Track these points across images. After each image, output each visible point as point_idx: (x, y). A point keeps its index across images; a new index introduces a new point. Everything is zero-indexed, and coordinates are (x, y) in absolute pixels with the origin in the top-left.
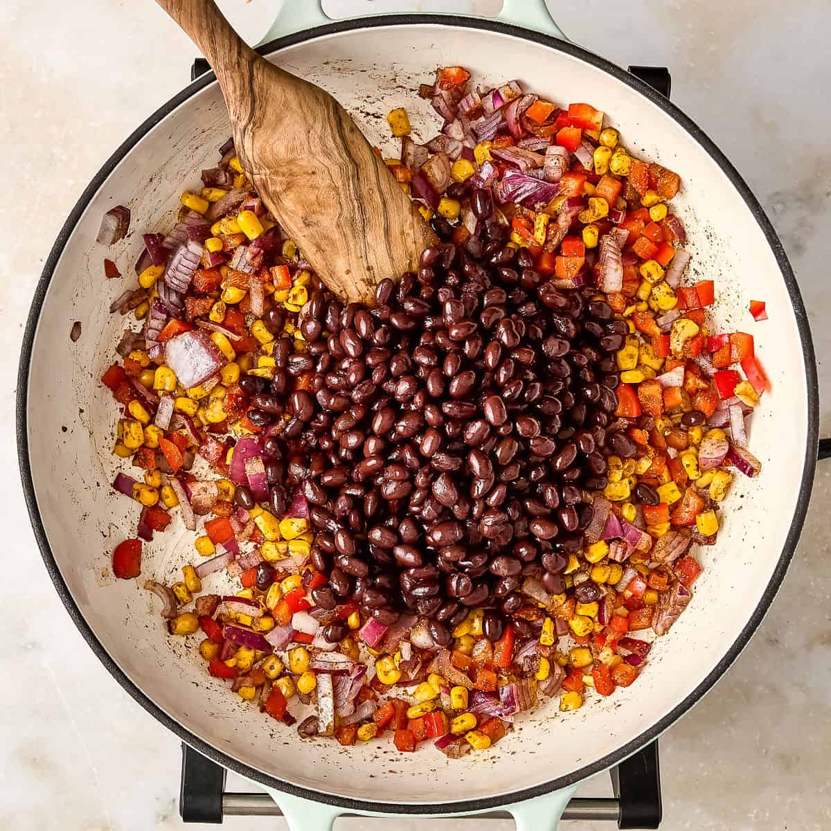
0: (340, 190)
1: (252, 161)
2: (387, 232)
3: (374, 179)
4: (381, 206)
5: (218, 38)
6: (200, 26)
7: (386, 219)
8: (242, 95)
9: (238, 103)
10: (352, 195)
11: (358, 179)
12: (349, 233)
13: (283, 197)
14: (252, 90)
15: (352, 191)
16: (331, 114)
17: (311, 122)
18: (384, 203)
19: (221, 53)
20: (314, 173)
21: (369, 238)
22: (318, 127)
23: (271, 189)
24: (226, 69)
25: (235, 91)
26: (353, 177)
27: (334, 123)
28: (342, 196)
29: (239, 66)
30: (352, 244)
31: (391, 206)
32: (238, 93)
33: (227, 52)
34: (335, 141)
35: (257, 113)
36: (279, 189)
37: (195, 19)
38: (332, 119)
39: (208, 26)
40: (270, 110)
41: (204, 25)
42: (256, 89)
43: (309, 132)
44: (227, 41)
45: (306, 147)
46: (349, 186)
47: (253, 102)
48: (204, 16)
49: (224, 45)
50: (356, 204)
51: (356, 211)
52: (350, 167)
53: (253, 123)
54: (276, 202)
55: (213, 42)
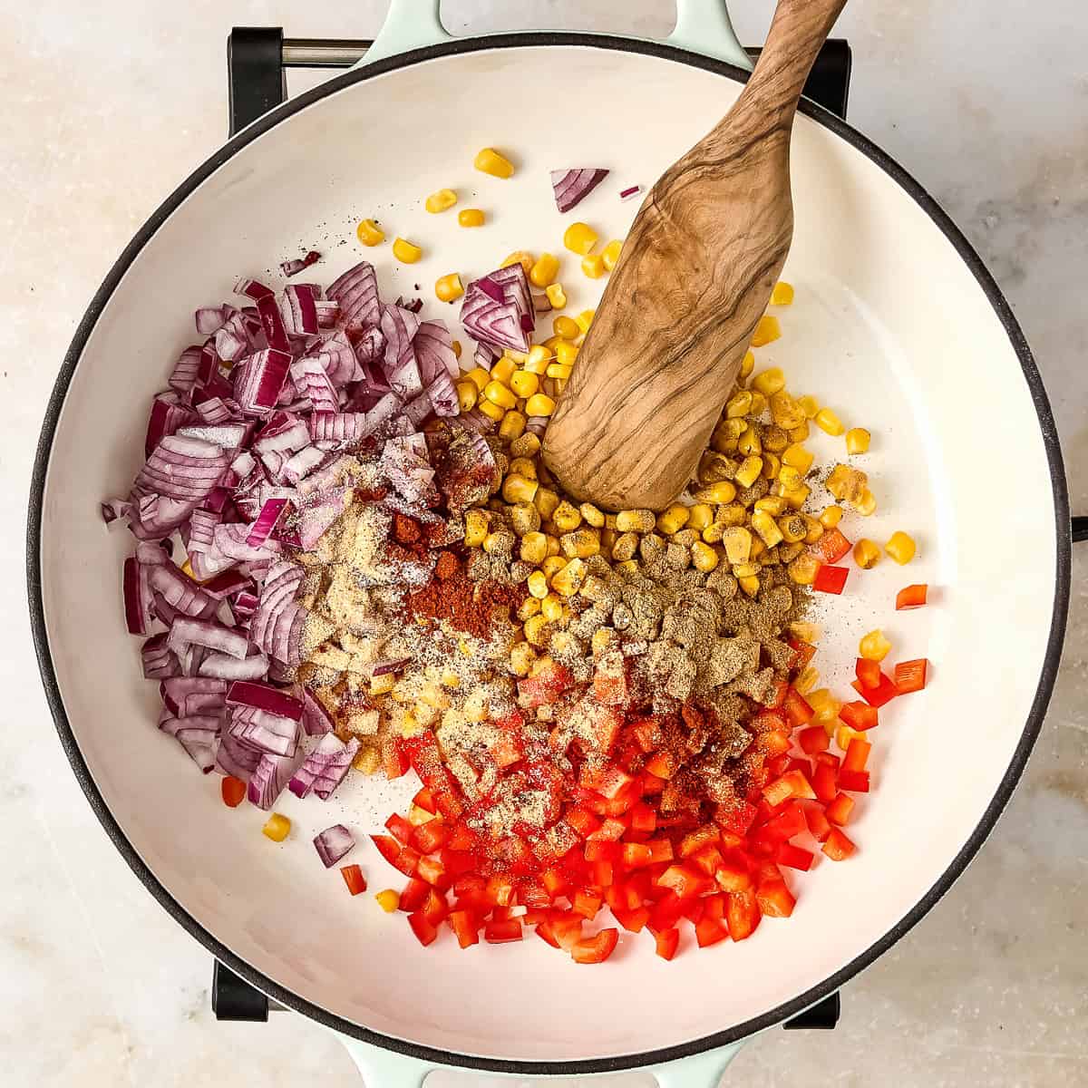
0: (696, 312)
1: (669, 195)
2: (679, 392)
3: (728, 342)
4: (704, 368)
5: (786, 73)
6: (787, 45)
7: (694, 383)
8: (737, 139)
9: (725, 139)
10: (698, 329)
11: (720, 324)
12: (653, 351)
13: (649, 252)
14: (749, 146)
15: (702, 326)
16: (775, 250)
17: (753, 232)
18: (709, 371)
19: (772, 86)
20: (697, 270)
21: (659, 378)
22: (752, 244)
23: (651, 234)
24: (757, 103)
25: (735, 128)
26: (720, 316)
27: (764, 260)
28: (690, 319)
29: (768, 115)
30: (643, 361)
31: (710, 381)
32: (737, 133)
33: (777, 92)
34: (746, 273)
35: (727, 168)
36: (656, 242)
37: (792, 35)
38: (770, 255)
39: (792, 54)
40: (738, 179)
41: (790, 50)
42: (753, 150)
43: (740, 237)
44: (787, 86)
45: (721, 245)
46: (706, 319)
47: (738, 155)
48: (802, 42)
49: (781, 84)
50: (690, 338)
51: (682, 345)
52: (728, 307)
53: (714, 170)
54: (639, 247)
55: (779, 69)
